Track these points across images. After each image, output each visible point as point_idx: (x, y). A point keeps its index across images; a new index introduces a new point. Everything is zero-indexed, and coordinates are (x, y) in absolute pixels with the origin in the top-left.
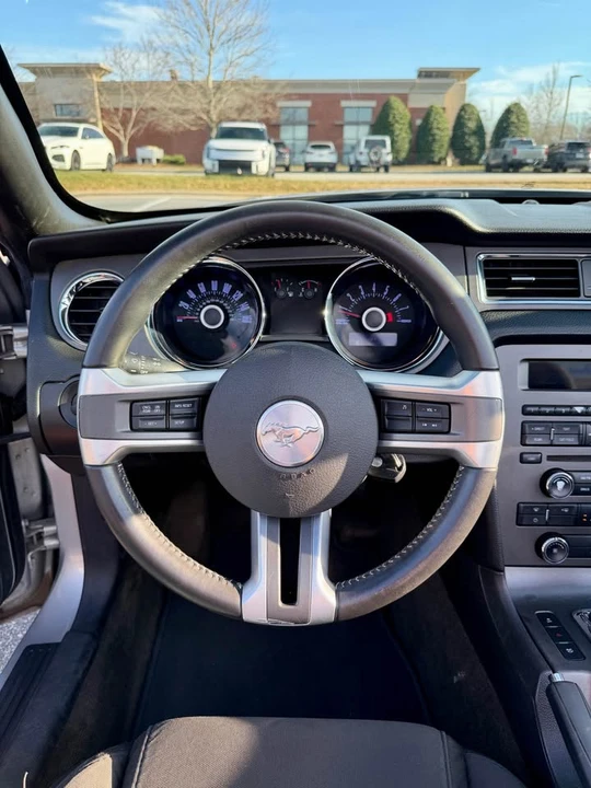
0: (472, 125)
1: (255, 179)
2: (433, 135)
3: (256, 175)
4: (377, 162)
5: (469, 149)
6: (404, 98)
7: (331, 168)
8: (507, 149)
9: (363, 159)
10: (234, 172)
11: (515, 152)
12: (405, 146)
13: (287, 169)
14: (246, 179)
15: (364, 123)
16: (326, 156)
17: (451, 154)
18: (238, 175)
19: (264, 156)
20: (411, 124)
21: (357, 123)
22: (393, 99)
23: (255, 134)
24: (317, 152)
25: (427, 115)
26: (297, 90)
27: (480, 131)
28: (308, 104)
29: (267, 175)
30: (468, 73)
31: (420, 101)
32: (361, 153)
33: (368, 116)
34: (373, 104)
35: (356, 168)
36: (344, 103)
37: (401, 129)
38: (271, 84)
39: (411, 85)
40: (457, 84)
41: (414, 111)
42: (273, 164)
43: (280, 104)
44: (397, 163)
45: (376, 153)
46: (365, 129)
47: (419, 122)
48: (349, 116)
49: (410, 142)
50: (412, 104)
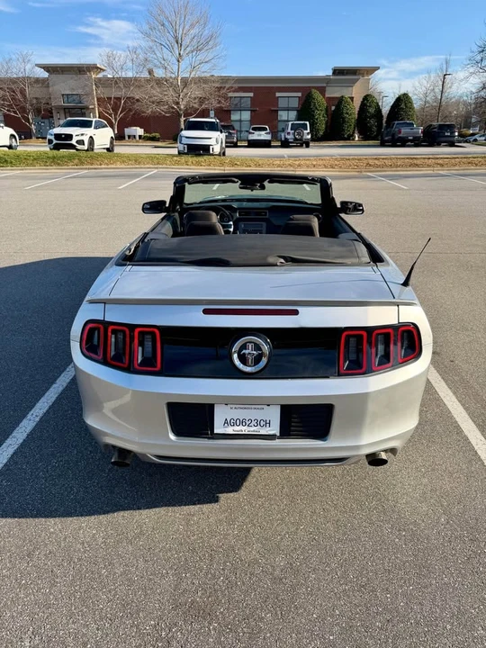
0: (372, 110)
1: (212, 157)
2: (344, 118)
3: (212, 155)
4: (301, 140)
5: (371, 127)
6: (322, 91)
7: (267, 144)
8: (395, 129)
9: (290, 138)
10: (197, 152)
12: (322, 127)
13: (235, 145)
14: (206, 157)
15: (293, 109)
16: (263, 136)
17: (356, 132)
18: (200, 155)
19: (217, 143)
20: (327, 110)
21: (288, 109)
22: (314, 91)
23: (212, 127)
24: (257, 133)
25: (340, 101)
26: (243, 84)
27: (379, 111)
28: (251, 95)
29: (219, 155)
30: (373, 70)
31: (334, 92)
32: (289, 133)
33: (295, 103)
34: (299, 94)
35: (285, 144)
36: (278, 94)
37: (319, 114)
38: (225, 80)
39: (326, 80)
40: (362, 80)
41: (330, 100)
42: (224, 145)
43: (230, 95)
44: (316, 139)
45: (299, 134)
46: (294, 115)
47: (333, 108)
48: (282, 103)
49: (326, 123)
50: (327, 96)
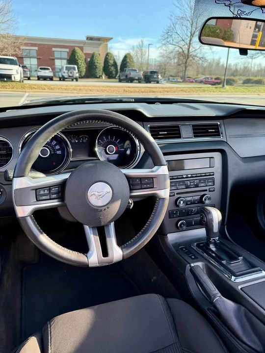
0: (112, 62)
1: (14, 83)
2: (96, 66)
3: (14, 81)
4: (72, 76)
5: (112, 72)
6: (82, 48)
7: (51, 79)
8: (127, 72)
9: (66, 75)
10: (3, 80)
11: (130, 74)
12: (84, 70)
13: (29, 79)
14: (9, 83)
15: (64, 59)
16: (48, 73)
17: (104, 74)
18: (4, 81)
19: (17, 73)
20: (86, 60)
21: (61, 59)
22: (76, 48)
23: (12, 62)
24: (43, 71)
25: (93, 56)
26: (31, 42)
27: (115, 64)
28: (36, 48)
29: (20, 82)
30: (108, 39)
31: (89, 50)
32: (64, 72)
33: (65, 55)
34: (67, 50)
35: (63, 79)
36: (54, 49)
37: (81, 62)
38: (17, 38)
39: (84, 43)
40: (104, 44)
41: (86, 54)
42: (22, 76)
43: (22, 47)
44: (81, 77)
45: (71, 73)
46: (65, 62)
47: (89, 60)
48: (57, 55)
49: (86, 68)
50: (85, 52)
